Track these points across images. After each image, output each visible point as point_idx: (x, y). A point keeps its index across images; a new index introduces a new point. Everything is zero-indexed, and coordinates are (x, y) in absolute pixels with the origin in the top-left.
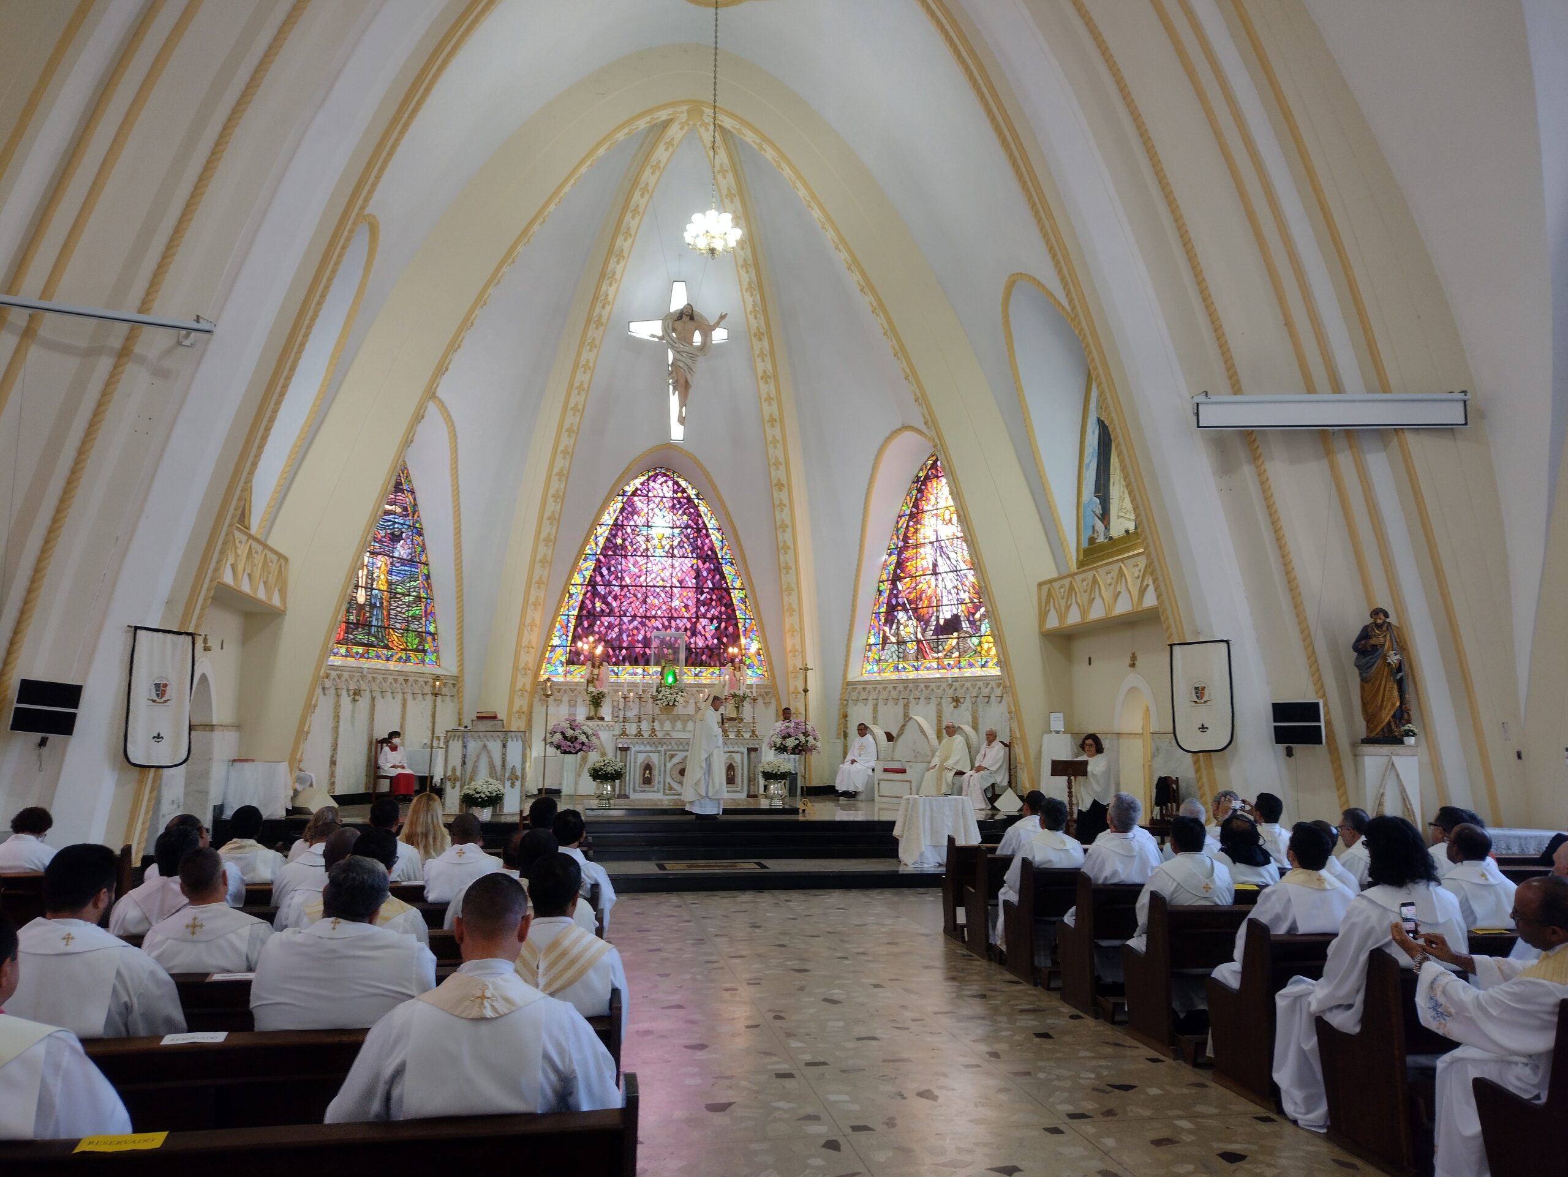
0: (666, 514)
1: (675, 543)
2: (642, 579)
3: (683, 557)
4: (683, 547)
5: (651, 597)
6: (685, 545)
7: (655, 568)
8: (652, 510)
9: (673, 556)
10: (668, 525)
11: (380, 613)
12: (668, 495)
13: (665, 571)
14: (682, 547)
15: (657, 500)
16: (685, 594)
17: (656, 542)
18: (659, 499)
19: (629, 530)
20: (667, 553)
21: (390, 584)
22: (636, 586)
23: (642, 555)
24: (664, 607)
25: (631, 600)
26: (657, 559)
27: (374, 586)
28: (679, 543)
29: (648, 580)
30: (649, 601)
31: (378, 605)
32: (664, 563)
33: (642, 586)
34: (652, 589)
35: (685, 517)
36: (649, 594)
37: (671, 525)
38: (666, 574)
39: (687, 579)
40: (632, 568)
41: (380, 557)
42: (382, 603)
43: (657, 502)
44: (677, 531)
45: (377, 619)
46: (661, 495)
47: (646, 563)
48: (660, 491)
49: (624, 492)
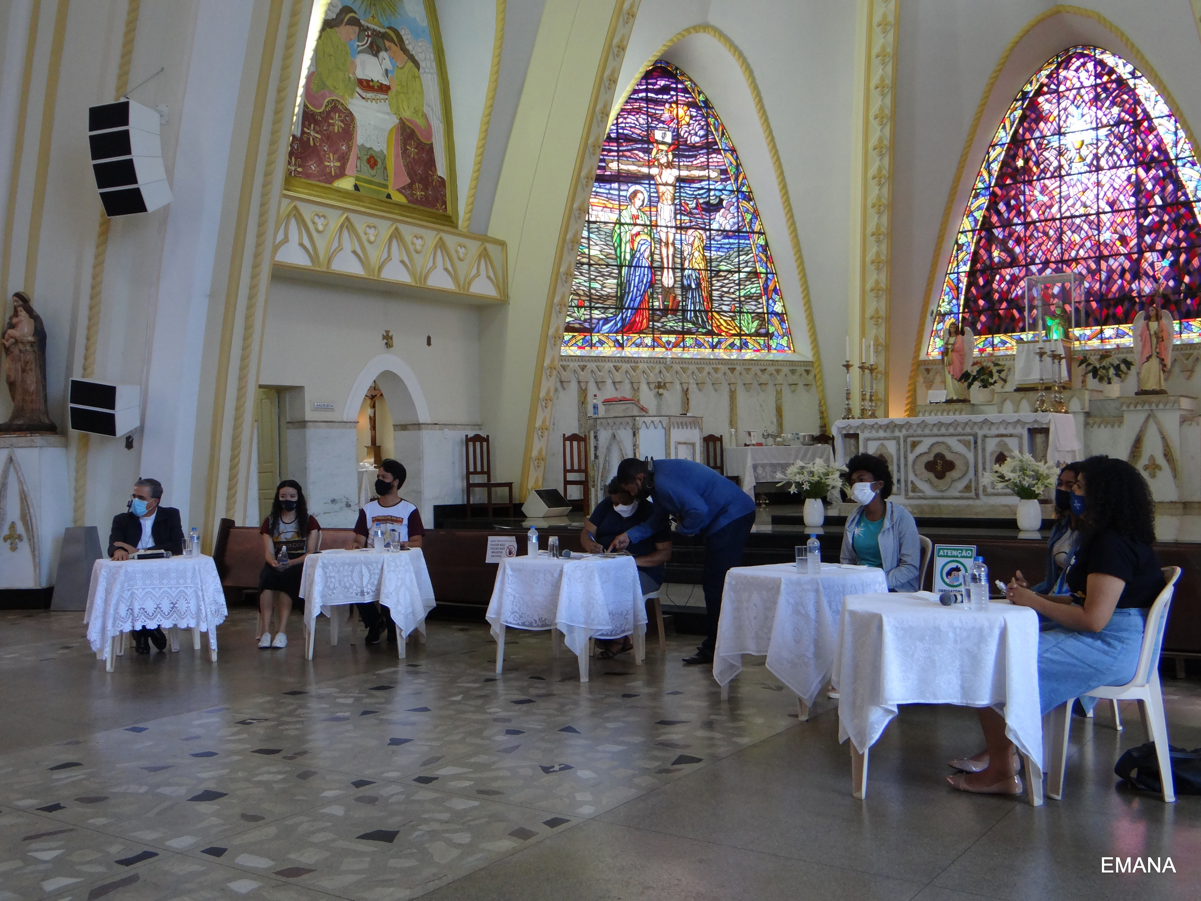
0: (1086, 110)
1: (1101, 150)
2: (1055, 209)
3: (1115, 167)
4: (1114, 153)
5: (1069, 233)
6: (1118, 150)
7: (1073, 192)
8: (1065, 109)
9: (1099, 169)
10: (1089, 126)
11: (696, 294)
12: (1087, 83)
13: (1087, 193)
14: (1111, 155)
15: (1071, 95)
16: (1119, 221)
17: (1072, 154)
18: (1074, 92)
19: (1033, 145)
20: (1089, 166)
21: (709, 261)
22: (1046, 220)
23: (1052, 177)
24: (1088, 244)
25: (1040, 240)
26: (1075, 177)
27: (686, 265)
28: (1107, 148)
29: (1063, 210)
30: (1066, 239)
31: (693, 286)
32: (1085, 181)
33: (1054, 219)
34: (1070, 221)
35: (1116, 110)
36: (1065, 228)
37: (1094, 125)
38: (1089, 197)
39: (1122, 198)
40: (1040, 198)
41: (690, 231)
42: (699, 285)
43: (1071, 97)
44: (1103, 132)
45: (694, 303)
46: (1078, 85)
47: (1060, 186)
48: (1075, 80)
49: (1025, 94)
